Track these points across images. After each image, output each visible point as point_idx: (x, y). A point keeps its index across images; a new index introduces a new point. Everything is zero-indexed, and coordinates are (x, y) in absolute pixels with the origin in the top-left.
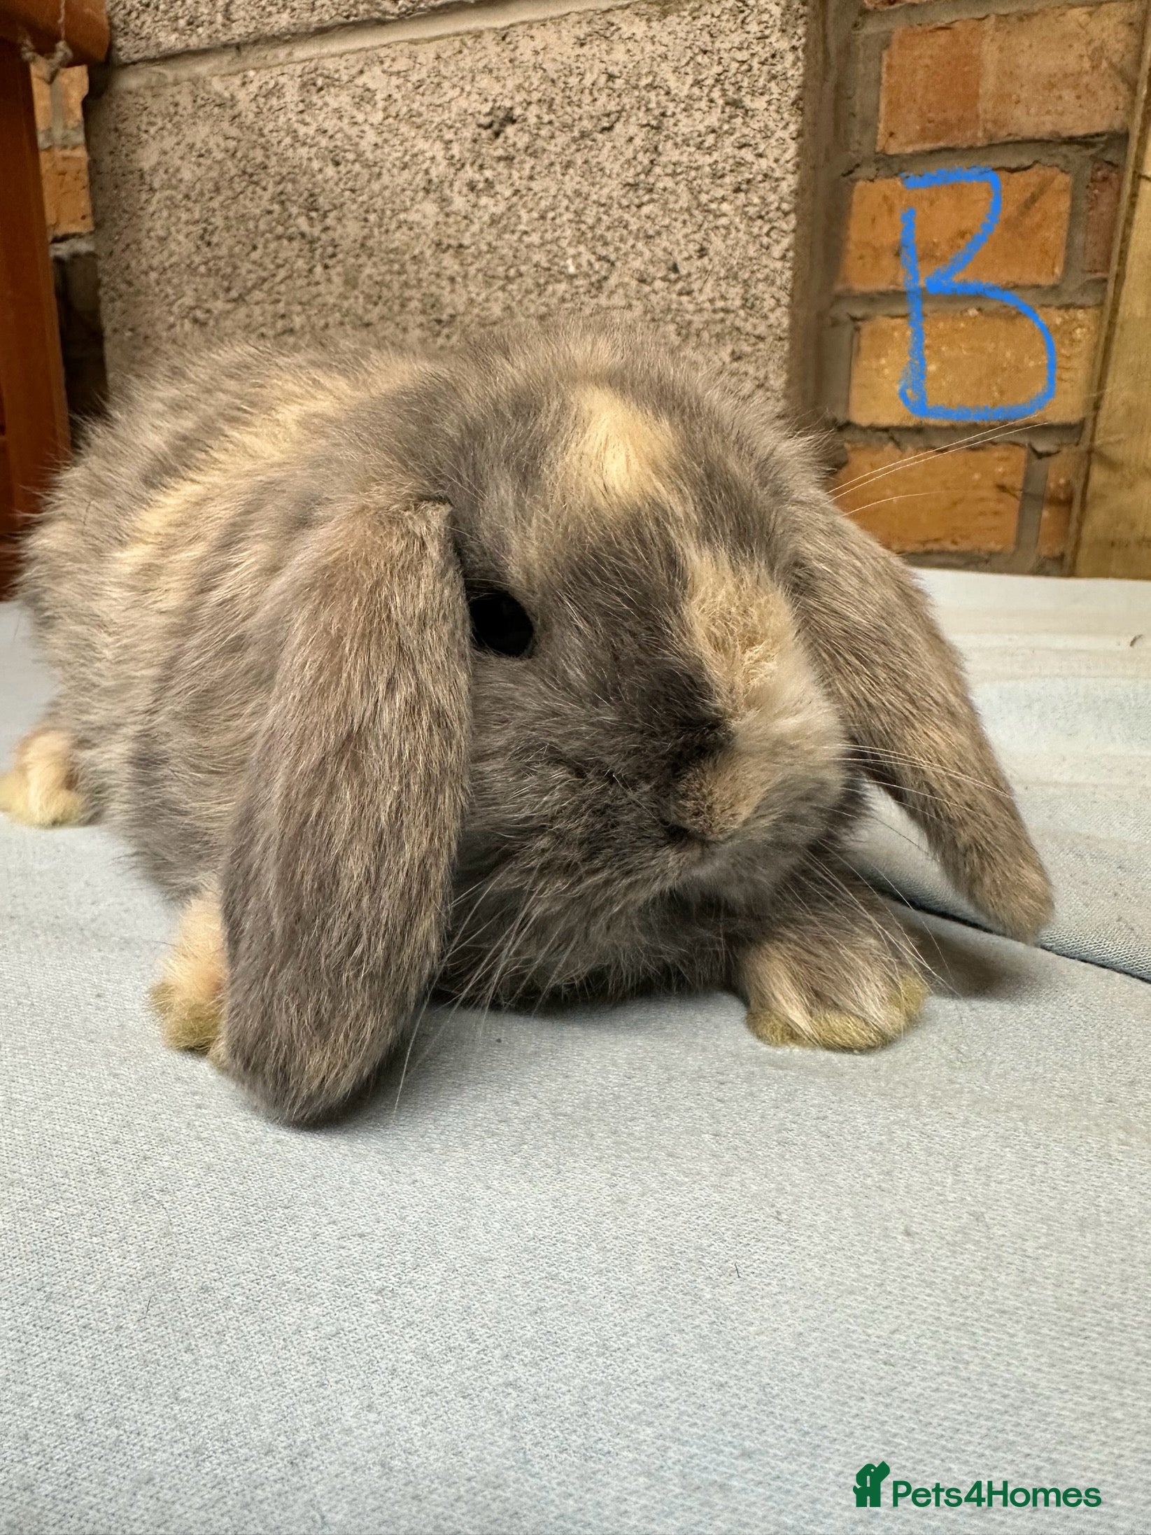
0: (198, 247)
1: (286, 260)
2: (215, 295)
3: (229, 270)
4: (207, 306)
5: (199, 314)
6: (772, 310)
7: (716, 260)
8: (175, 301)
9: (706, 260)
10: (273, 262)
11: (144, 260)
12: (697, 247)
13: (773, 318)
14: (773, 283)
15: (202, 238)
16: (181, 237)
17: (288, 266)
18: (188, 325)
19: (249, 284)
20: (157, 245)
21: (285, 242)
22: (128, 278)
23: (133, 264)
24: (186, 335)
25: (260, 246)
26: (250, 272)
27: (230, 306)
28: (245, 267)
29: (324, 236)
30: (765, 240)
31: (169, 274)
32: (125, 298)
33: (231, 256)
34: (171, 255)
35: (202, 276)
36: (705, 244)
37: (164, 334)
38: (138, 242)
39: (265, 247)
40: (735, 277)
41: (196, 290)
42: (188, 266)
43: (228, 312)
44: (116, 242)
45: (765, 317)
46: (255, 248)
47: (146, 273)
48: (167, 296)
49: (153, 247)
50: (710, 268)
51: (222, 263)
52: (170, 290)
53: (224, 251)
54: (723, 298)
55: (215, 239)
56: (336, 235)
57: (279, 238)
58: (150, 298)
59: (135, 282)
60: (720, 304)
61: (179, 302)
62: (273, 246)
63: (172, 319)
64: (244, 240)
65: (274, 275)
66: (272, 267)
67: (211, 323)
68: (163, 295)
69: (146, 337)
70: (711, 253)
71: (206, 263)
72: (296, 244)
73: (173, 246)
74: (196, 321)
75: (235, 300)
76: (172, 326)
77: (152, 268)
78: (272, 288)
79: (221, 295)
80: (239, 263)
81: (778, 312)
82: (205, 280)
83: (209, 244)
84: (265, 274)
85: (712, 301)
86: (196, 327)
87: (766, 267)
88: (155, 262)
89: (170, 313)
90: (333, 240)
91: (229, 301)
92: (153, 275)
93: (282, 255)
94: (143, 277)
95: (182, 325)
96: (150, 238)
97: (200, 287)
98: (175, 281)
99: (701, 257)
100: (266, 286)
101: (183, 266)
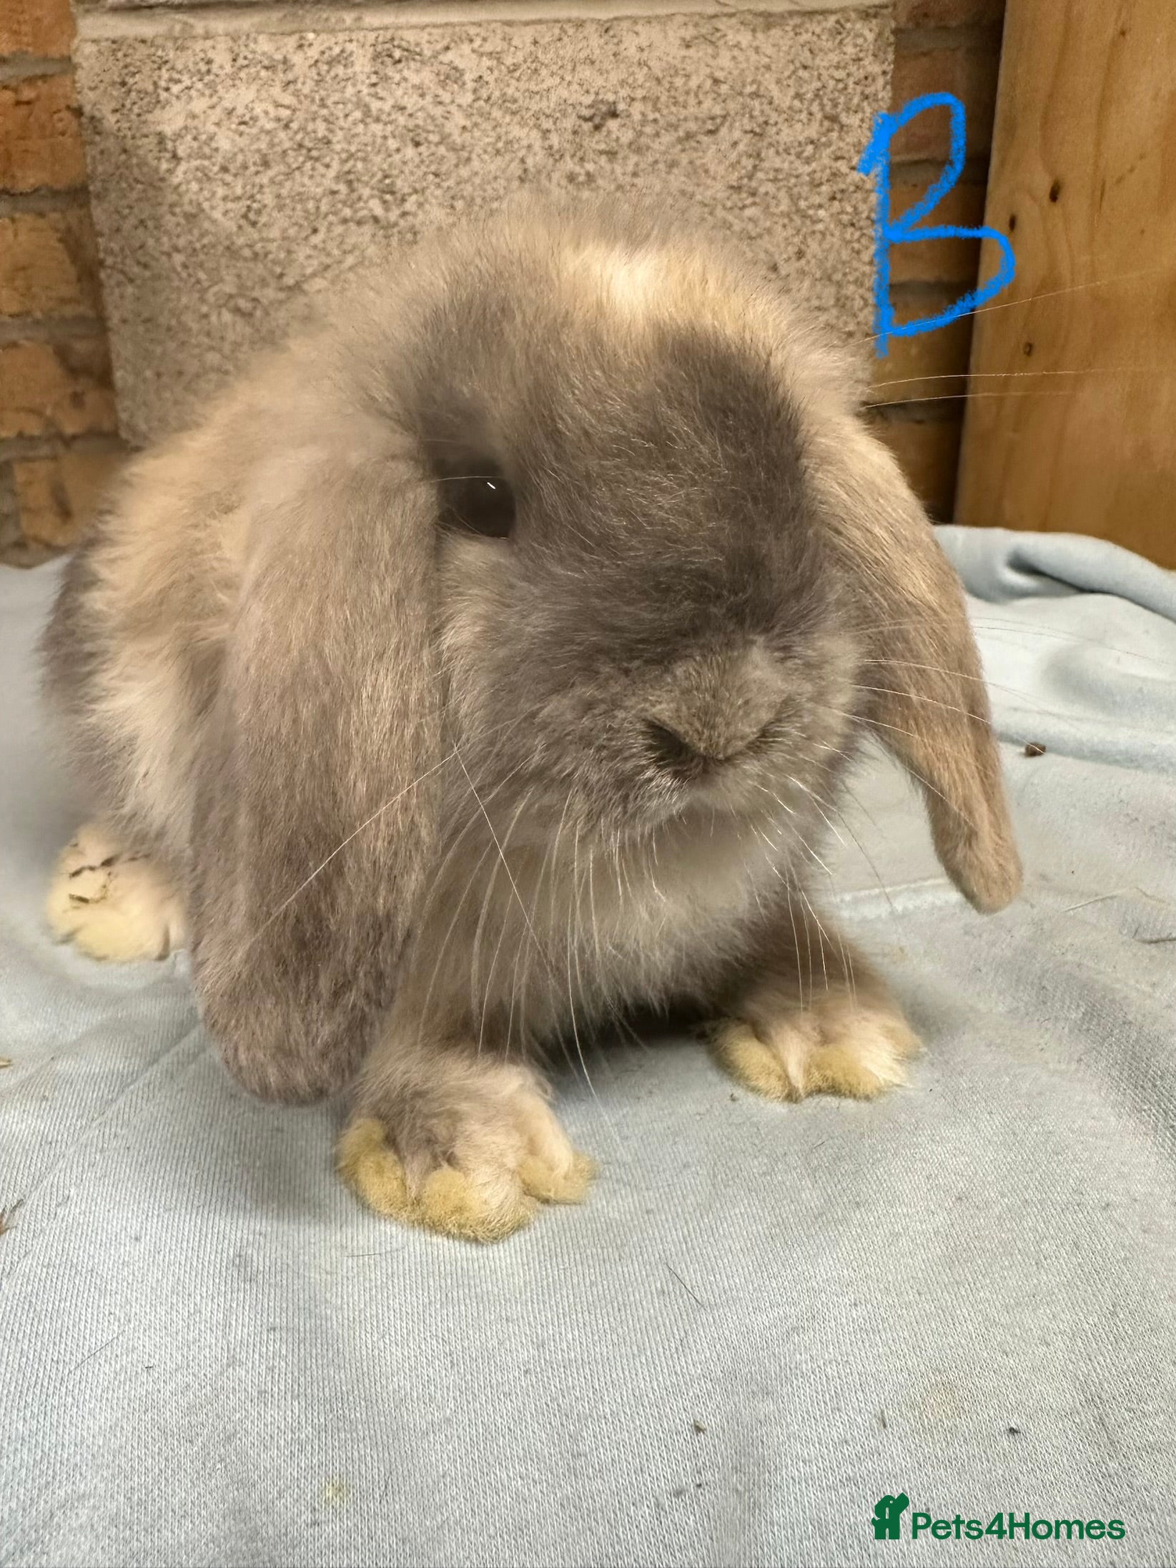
0: (240, 227)
1: (354, 247)
2: (264, 283)
3: (282, 255)
4: (256, 294)
5: (242, 303)
6: (861, 310)
7: (813, 261)
8: (210, 287)
9: (803, 262)
10: (338, 247)
11: (165, 239)
12: (796, 249)
13: (861, 317)
14: (862, 285)
15: (245, 216)
16: (217, 215)
17: (357, 253)
18: (227, 316)
19: (309, 271)
20: (183, 221)
21: (352, 226)
22: (143, 260)
23: (151, 242)
24: (226, 325)
25: (323, 230)
26: (309, 257)
27: (282, 295)
28: (302, 253)
29: (402, 222)
30: (856, 246)
31: (202, 257)
32: (139, 282)
33: (284, 239)
34: (202, 236)
35: (245, 259)
36: (803, 247)
37: (195, 326)
38: (157, 219)
39: (329, 230)
40: (830, 279)
41: (239, 276)
42: (228, 248)
43: (281, 302)
44: (124, 218)
45: (855, 316)
46: (315, 231)
47: (169, 255)
48: (198, 282)
49: (178, 224)
50: (806, 269)
51: (273, 247)
52: (202, 275)
53: (274, 233)
54: (819, 298)
55: (263, 219)
56: (417, 221)
57: (345, 221)
58: (176, 283)
59: (153, 263)
60: (815, 303)
61: (215, 289)
62: (339, 229)
63: (205, 309)
64: (301, 221)
65: (340, 262)
66: (336, 252)
67: (258, 313)
68: (193, 280)
69: (169, 329)
70: (809, 256)
71: (250, 246)
72: (368, 229)
73: (206, 225)
74: (237, 311)
75: (290, 288)
76: (206, 316)
77: (177, 249)
78: (338, 276)
79: (273, 283)
80: (294, 247)
81: (866, 311)
82: (251, 265)
83: (254, 224)
84: (328, 261)
85: (808, 300)
86: (238, 319)
87: (856, 270)
88: (181, 242)
89: (202, 300)
90: (413, 227)
91: (281, 289)
92: (178, 258)
93: (351, 240)
94: (164, 258)
95: (219, 314)
96: (174, 214)
97: (245, 273)
98: (209, 265)
99: (799, 259)
100: (329, 275)
101: (220, 248)
